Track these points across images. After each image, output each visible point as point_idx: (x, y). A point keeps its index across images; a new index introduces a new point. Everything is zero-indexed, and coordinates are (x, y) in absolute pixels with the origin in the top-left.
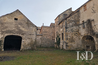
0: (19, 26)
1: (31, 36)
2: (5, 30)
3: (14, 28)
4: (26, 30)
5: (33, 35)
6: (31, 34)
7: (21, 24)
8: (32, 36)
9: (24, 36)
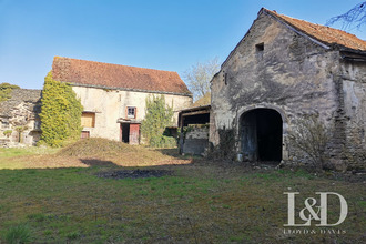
0: (270, 70)
1: (315, 101)
2: (238, 96)
3: (256, 85)
4: (292, 80)
5: (321, 95)
6: (311, 96)
7: (273, 60)
8: (320, 103)
9: (286, 108)
